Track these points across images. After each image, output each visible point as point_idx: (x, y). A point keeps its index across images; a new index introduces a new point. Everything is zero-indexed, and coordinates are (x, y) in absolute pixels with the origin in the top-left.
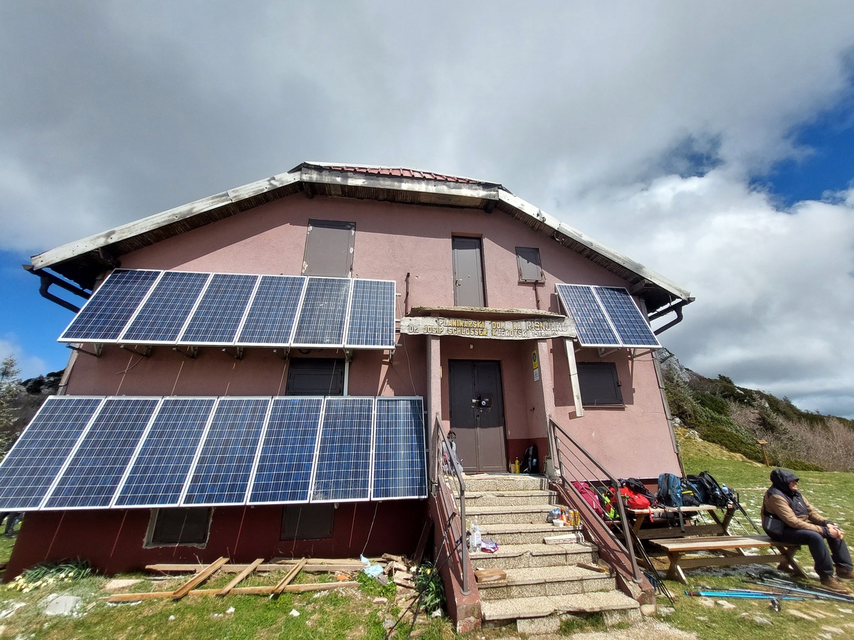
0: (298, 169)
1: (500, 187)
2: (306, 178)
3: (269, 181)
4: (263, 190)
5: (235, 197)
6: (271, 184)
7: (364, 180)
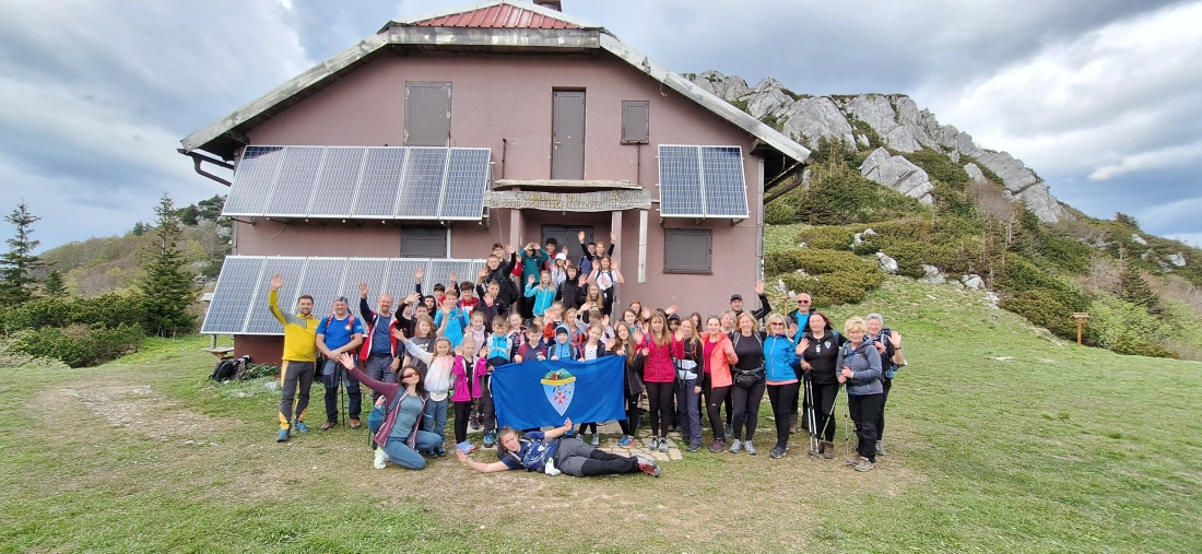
0: (386, 28)
1: (601, 30)
2: (394, 39)
3: (360, 45)
4: (356, 57)
5: (331, 68)
6: (362, 50)
7: (452, 36)
